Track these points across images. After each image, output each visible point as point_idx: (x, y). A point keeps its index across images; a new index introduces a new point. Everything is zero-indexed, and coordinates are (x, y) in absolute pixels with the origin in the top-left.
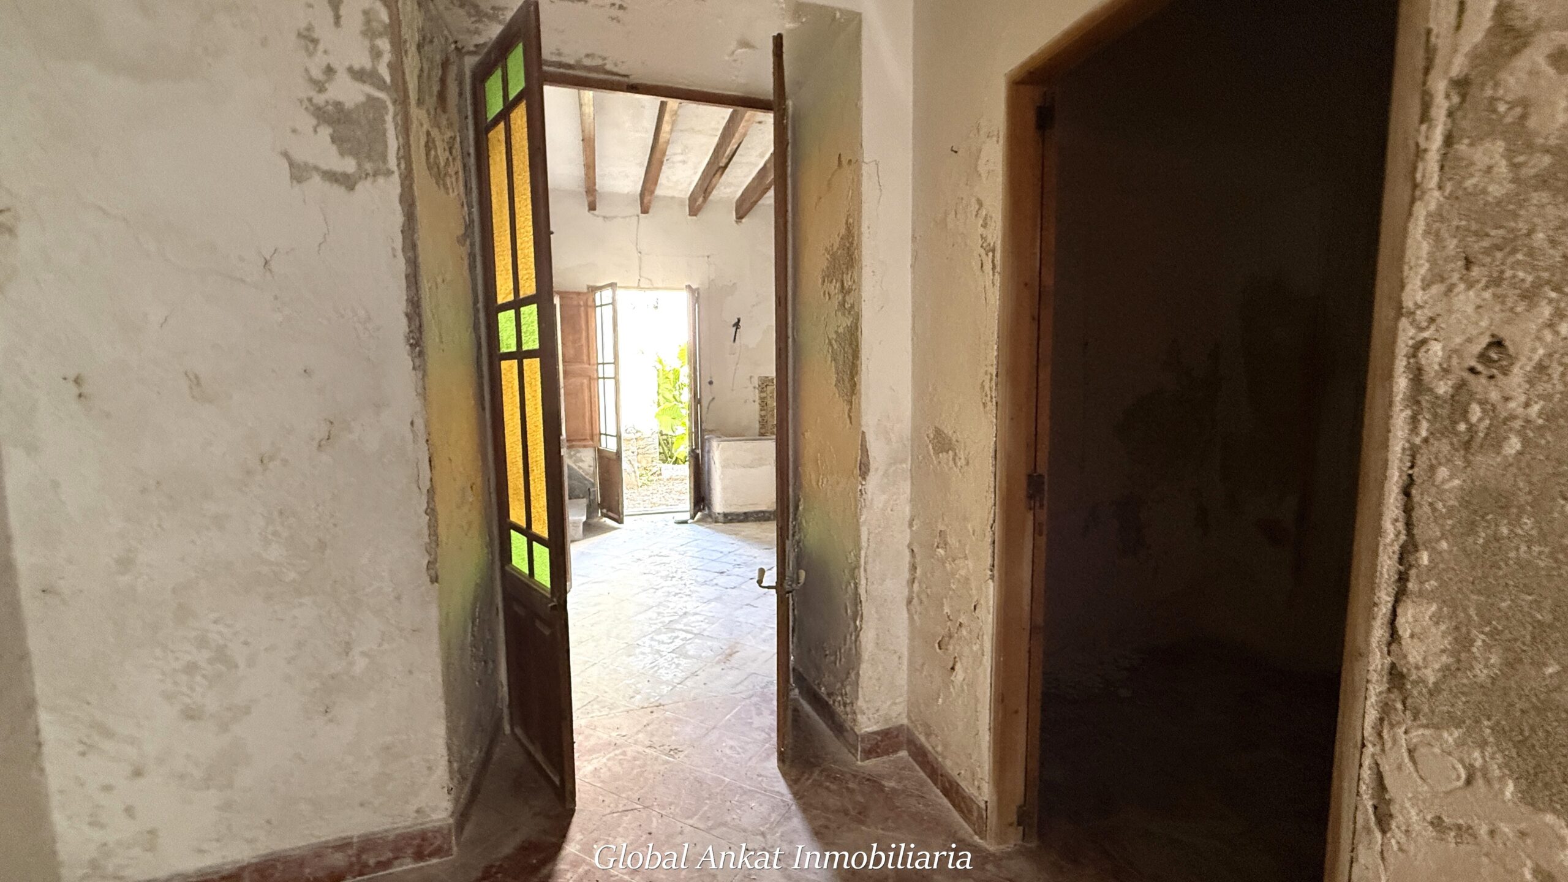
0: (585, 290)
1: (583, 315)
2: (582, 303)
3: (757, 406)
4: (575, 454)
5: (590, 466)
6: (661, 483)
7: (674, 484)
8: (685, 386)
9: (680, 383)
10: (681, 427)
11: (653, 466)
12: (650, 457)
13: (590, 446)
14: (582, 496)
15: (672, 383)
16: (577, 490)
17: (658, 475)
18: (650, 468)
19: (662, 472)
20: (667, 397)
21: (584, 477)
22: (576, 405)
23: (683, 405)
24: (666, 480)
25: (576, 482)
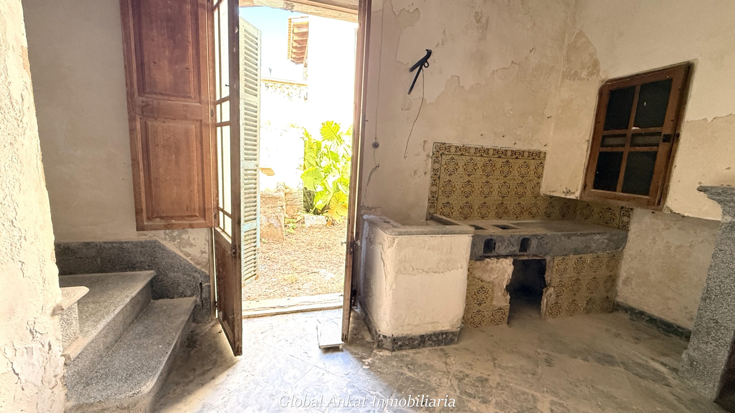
3: (428, 179)
4: (179, 235)
5: (203, 252)
6: (304, 231)
7: (314, 232)
8: (324, 155)
9: (321, 153)
10: (321, 186)
11: (298, 216)
12: (296, 208)
13: (200, 226)
14: (189, 293)
15: (315, 152)
16: (183, 286)
17: (302, 223)
18: (296, 217)
19: (305, 220)
20: (311, 163)
21: (193, 268)
22: (177, 163)
23: (323, 170)
24: (308, 228)
25: (180, 274)
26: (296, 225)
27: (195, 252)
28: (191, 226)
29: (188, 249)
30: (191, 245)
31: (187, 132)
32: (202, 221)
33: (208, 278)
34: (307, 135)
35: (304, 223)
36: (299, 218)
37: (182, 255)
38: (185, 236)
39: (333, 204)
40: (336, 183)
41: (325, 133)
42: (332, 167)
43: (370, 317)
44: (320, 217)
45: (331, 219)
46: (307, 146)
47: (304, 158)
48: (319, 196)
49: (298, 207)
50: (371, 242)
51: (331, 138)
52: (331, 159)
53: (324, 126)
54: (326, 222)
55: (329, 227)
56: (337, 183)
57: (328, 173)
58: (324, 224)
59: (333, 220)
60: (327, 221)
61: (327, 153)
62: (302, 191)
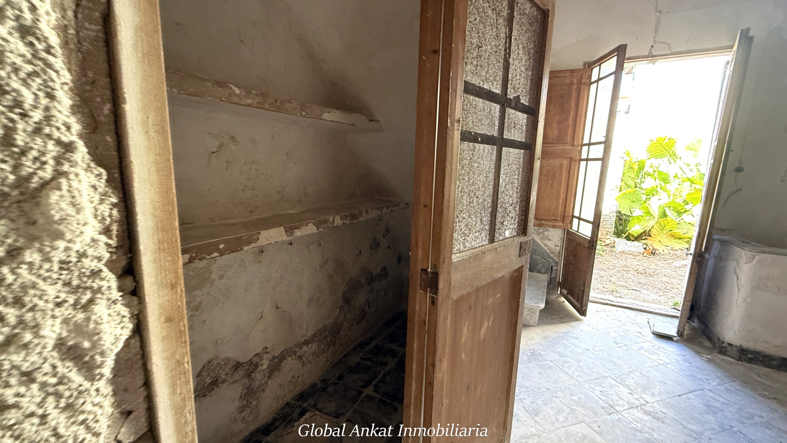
0: (581, 67)
1: (574, 95)
2: (575, 81)
4: (543, 232)
5: (556, 246)
6: (614, 255)
7: (627, 258)
8: (648, 175)
9: (644, 172)
10: (641, 210)
11: (607, 239)
12: (605, 231)
13: (559, 227)
14: (543, 271)
15: (635, 172)
16: (541, 265)
17: (611, 247)
18: (604, 240)
19: (615, 245)
20: (628, 184)
21: (549, 255)
22: (552, 186)
23: (644, 192)
24: (618, 253)
25: (539, 257)
26: (605, 248)
27: (551, 244)
28: (554, 227)
29: (546, 242)
30: (549, 240)
31: (561, 166)
32: (562, 224)
33: (557, 263)
34: (628, 154)
35: (614, 247)
36: (608, 242)
37: (542, 245)
38: (546, 233)
39: (655, 231)
40: (662, 207)
41: (653, 150)
42: (658, 189)
43: (712, 329)
44: (636, 243)
45: (651, 247)
46: (627, 165)
47: (622, 179)
48: (636, 221)
49: (608, 230)
50: (721, 259)
51: (660, 156)
52: (657, 180)
53: (653, 142)
54: (643, 250)
55: (647, 256)
56: (664, 207)
57: (651, 196)
58: (640, 251)
59: (653, 249)
60: (645, 249)
61: (652, 173)
62: (615, 214)
